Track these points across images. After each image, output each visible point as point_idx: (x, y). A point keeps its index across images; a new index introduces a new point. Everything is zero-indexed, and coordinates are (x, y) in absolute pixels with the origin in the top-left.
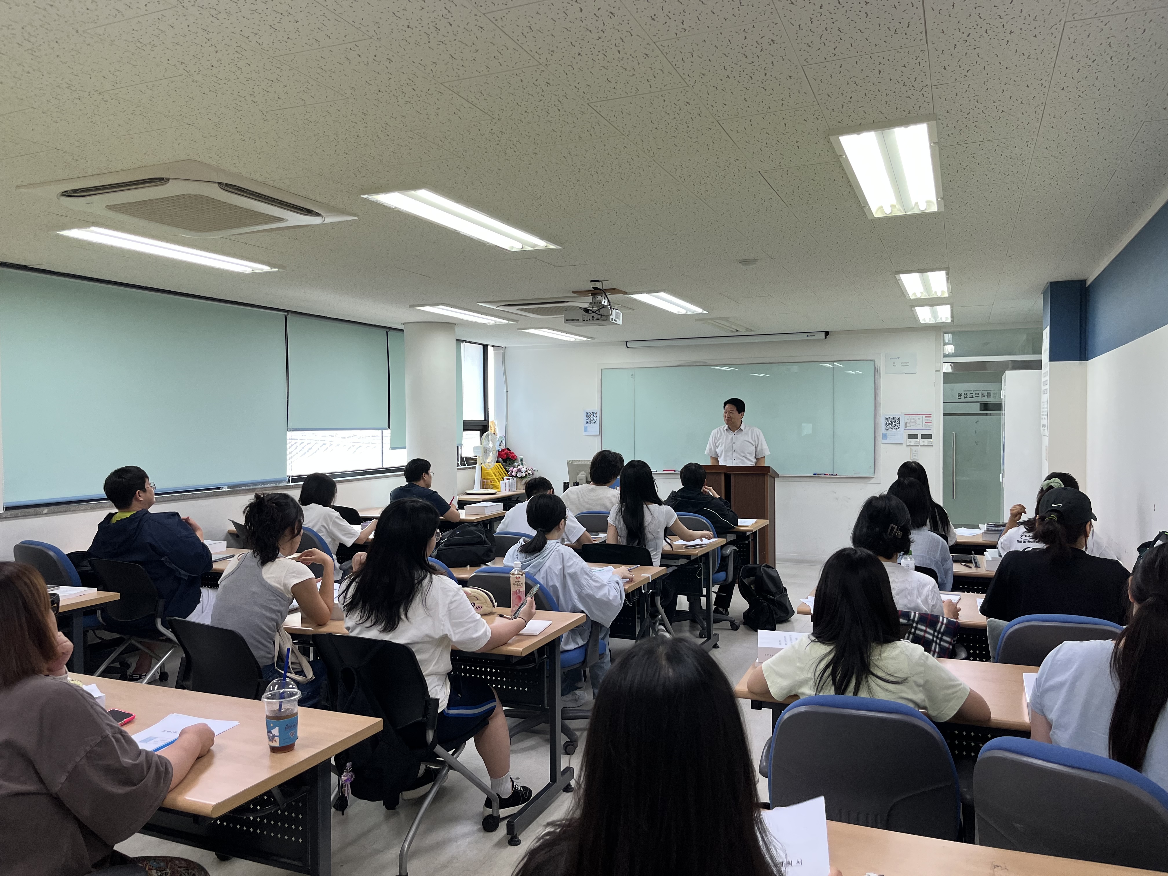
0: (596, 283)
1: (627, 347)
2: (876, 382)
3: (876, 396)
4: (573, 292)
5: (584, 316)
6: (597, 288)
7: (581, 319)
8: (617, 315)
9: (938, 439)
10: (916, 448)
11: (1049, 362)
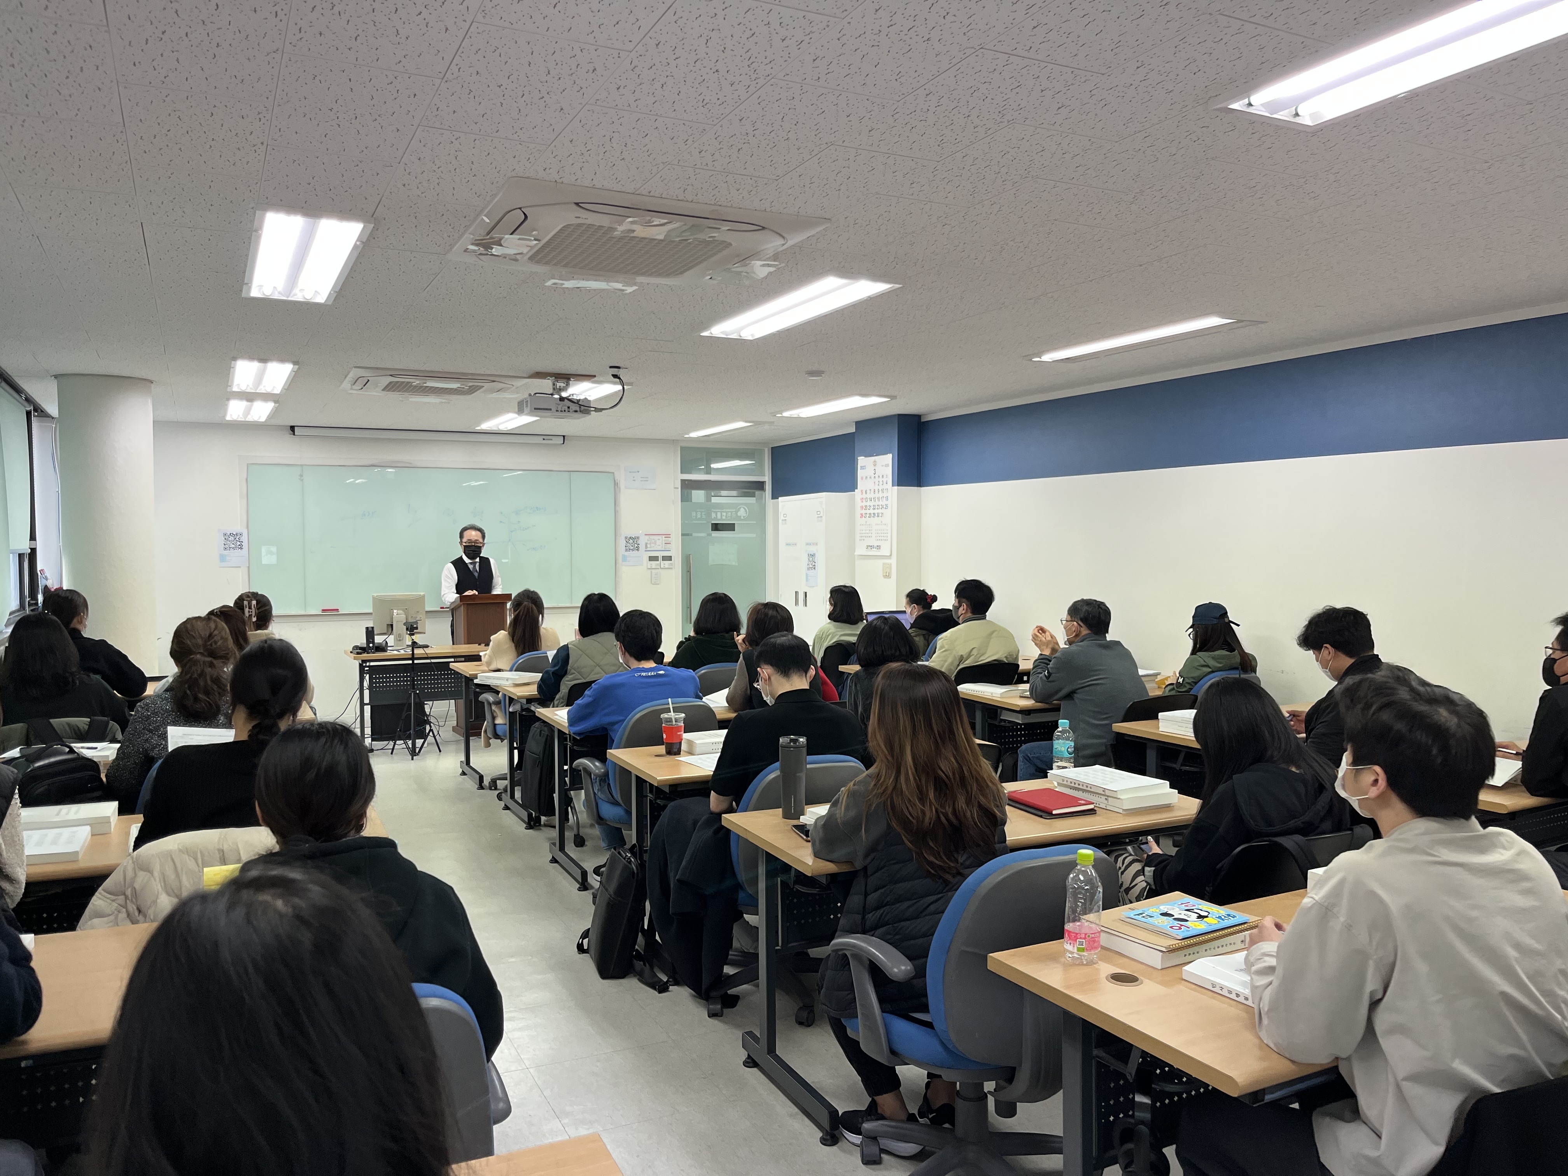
1: (294, 435)
2: (616, 497)
3: (616, 513)
9: (677, 561)
10: (657, 571)
11: (896, 487)
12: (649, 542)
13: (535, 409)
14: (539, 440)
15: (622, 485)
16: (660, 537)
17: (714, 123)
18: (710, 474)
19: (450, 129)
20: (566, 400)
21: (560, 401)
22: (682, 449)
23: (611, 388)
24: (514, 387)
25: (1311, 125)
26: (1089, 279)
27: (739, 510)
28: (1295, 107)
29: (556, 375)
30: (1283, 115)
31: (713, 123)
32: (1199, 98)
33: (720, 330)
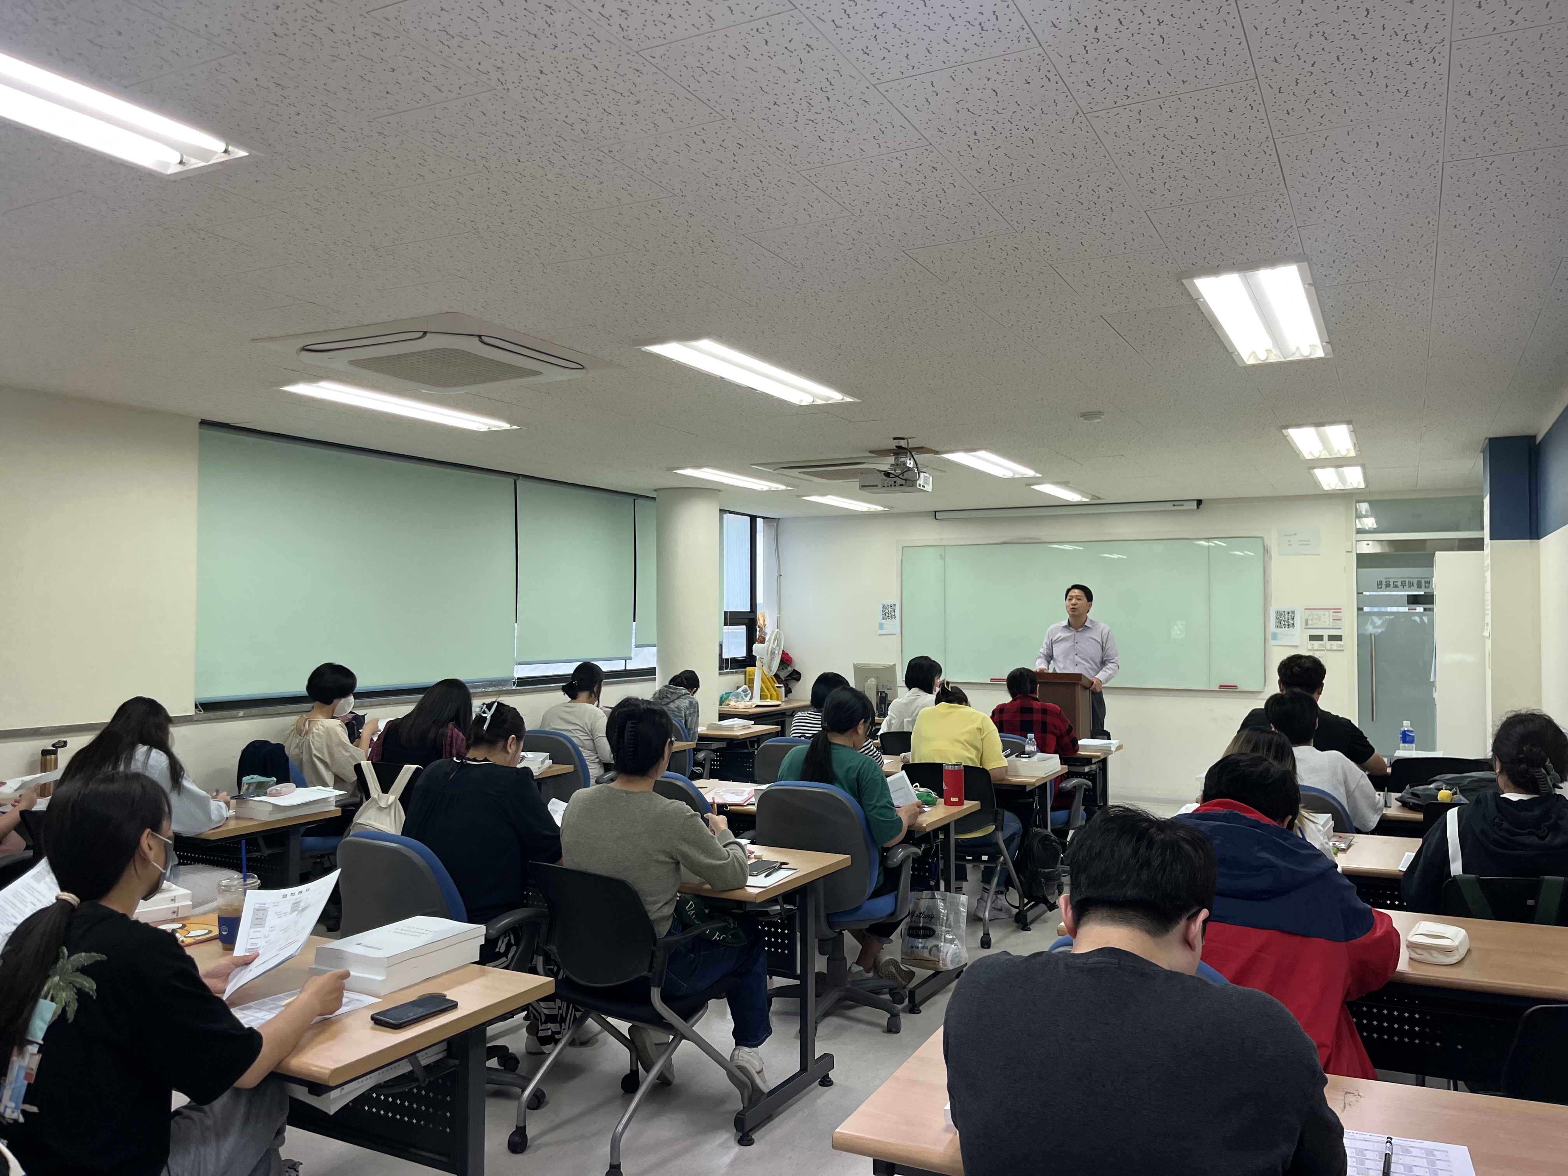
0: (901, 441)
1: (936, 519)
2: (1266, 565)
3: (1266, 584)
4: (871, 452)
5: (883, 481)
6: (901, 446)
7: (880, 486)
8: (926, 479)
9: (1351, 641)
11: (1491, 541)
12: (1310, 618)
14: (1169, 507)
15: (1274, 550)
16: (1326, 612)
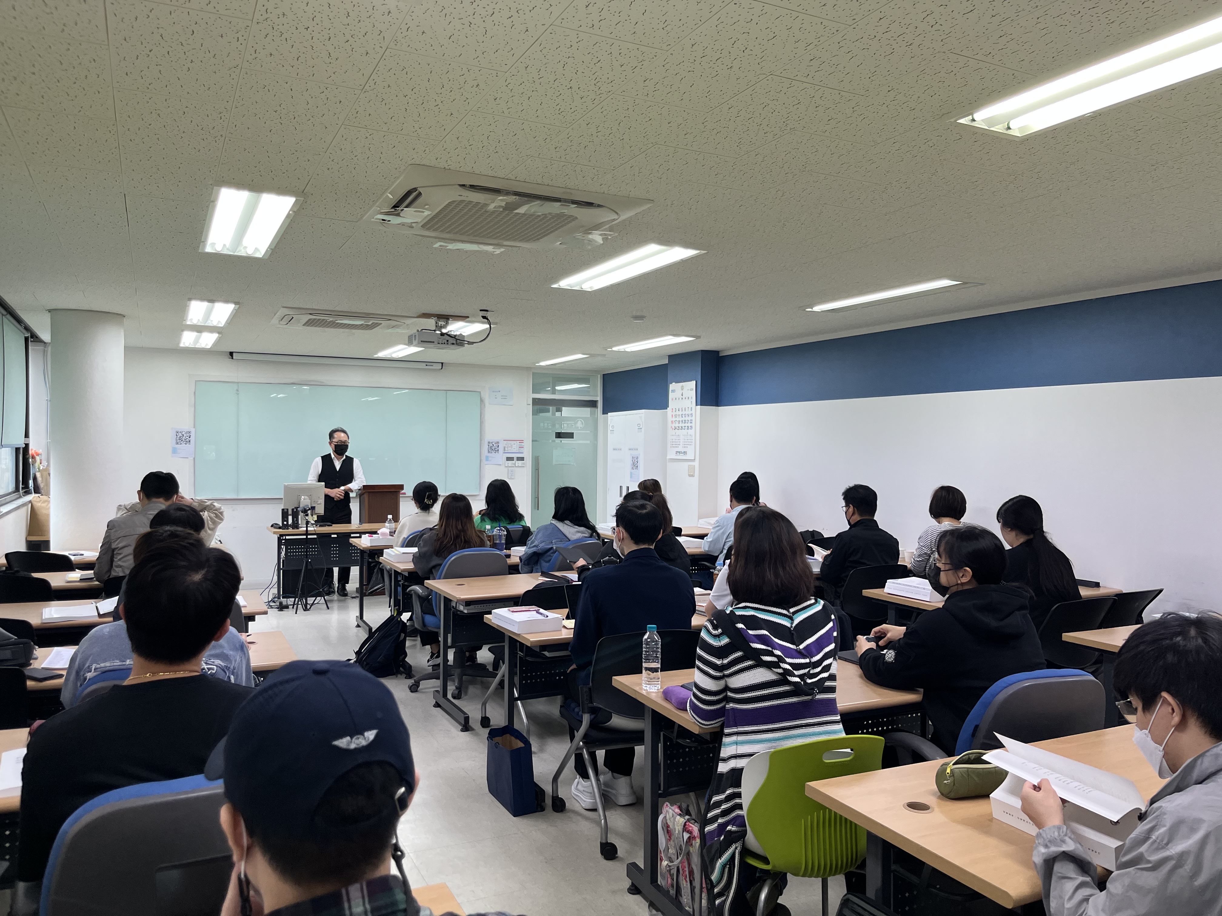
1: (232, 359)
2: (482, 411)
3: (482, 423)
7: (436, 342)
9: (528, 461)
10: (512, 468)
11: (699, 406)
12: (506, 446)
13: (422, 341)
14: (423, 366)
15: (487, 401)
16: (515, 442)
17: (568, 126)
18: (555, 394)
19: (365, 127)
20: (445, 335)
21: (441, 335)
22: (534, 374)
23: (480, 327)
24: (406, 325)
25: (1020, 136)
26: (850, 249)
27: (576, 423)
28: (1007, 123)
29: (439, 316)
30: (999, 128)
31: (566, 126)
32: (934, 114)
33: (566, 283)
